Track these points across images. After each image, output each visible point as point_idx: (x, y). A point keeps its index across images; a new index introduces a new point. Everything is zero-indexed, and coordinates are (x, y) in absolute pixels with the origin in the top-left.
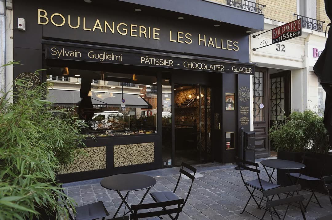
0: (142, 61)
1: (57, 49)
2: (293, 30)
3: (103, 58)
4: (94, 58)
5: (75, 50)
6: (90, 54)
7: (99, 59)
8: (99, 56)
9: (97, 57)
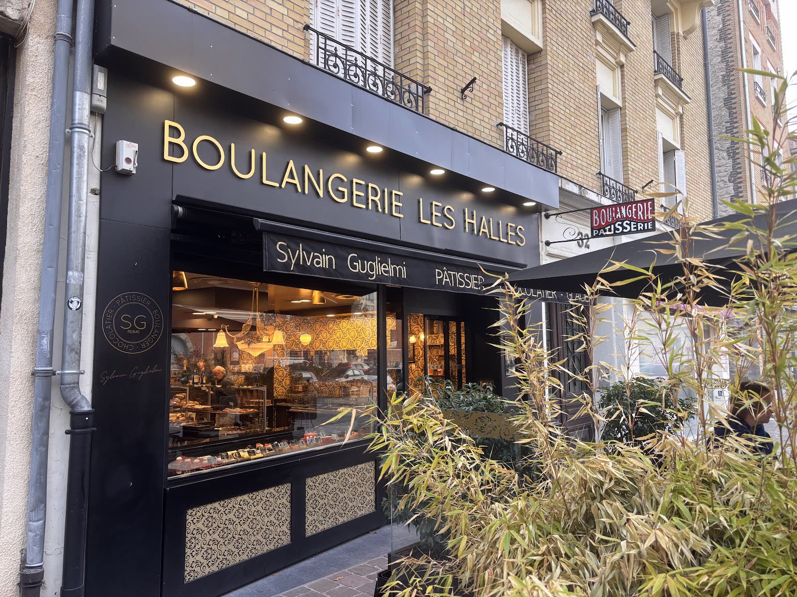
0: (437, 277)
1: (288, 247)
2: (637, 217)
3: (374, 272)
4: (357, 271)
5: (324, 250)
6: (353, 260)
7: (368, 275)
8: (367, 265)
9: (363, 269)
